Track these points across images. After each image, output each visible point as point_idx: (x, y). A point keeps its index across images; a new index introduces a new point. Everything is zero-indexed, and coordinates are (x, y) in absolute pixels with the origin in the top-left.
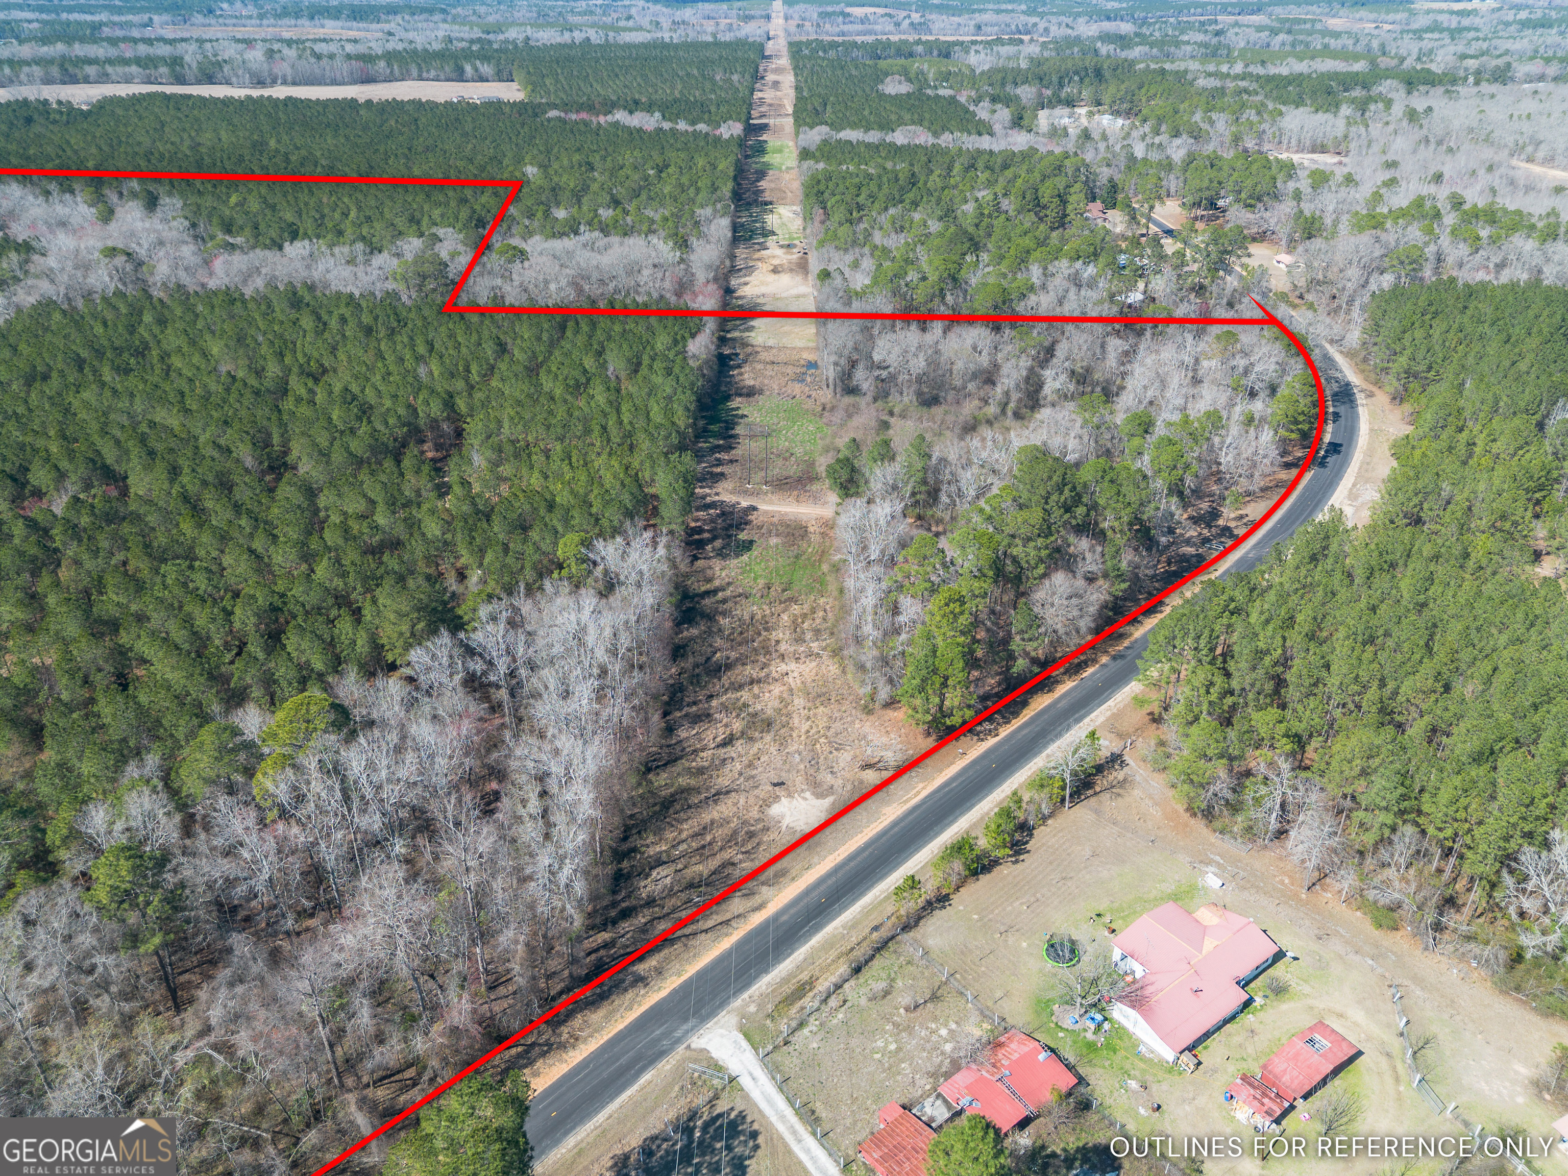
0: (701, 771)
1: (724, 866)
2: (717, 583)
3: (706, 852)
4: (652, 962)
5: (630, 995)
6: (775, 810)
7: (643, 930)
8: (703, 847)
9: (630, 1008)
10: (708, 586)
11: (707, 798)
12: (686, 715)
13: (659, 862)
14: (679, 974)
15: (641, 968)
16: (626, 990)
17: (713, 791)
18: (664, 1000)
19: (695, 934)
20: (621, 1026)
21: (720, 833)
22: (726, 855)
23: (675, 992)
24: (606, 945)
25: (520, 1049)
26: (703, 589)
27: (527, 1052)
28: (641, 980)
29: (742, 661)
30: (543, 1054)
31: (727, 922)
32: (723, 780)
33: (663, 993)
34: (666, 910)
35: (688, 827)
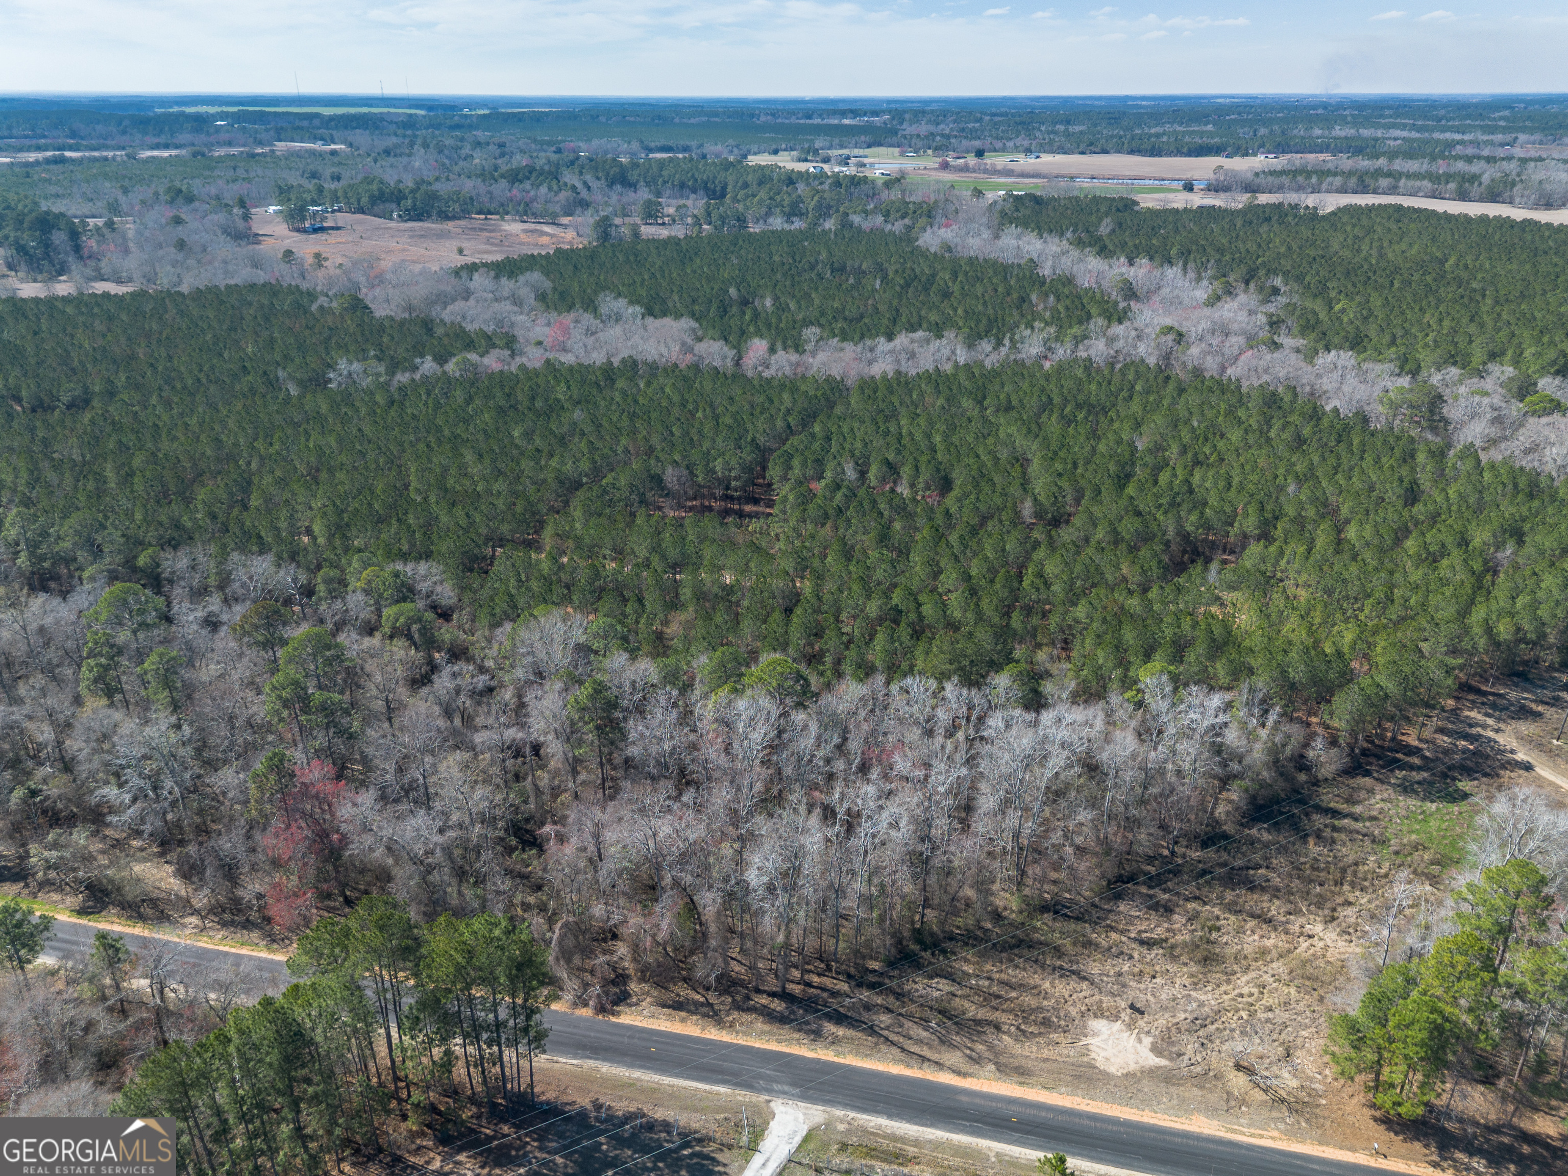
0: (1089, 944)
1: (989, 1023)
2: (1358, 809)
3: (994, 1003)
4: (841, 1032)
5: (796, 1035)
6: (1098, 1025)
7: (868, 1007)
8: (998, 997)
9: (779, 1041)
10: (1343, 807)
11: (1061, 968)
12: (1151, 897)
13: (950, 976)
14: (838, 1055)
15: (830, 1028)
16: (800, 1031)
17: (1075, 967)
18: (804, 1058)
19: (893, 1043)
20: (758, 1045)
21: (1028, 1000)
22: (1003, 1018)
23: (818, 1061)
24: (834, 994)
25: (702, 999)
26: (1332, 805)
27: (702, 1004)
28: (816, 1035)
29: (1276, 893)
30: (705, 1015)
31: (924, 1059)
32: (1094, 968)
33: (810, 1055)
34: (903, 1011)
35: (1012, 974)
